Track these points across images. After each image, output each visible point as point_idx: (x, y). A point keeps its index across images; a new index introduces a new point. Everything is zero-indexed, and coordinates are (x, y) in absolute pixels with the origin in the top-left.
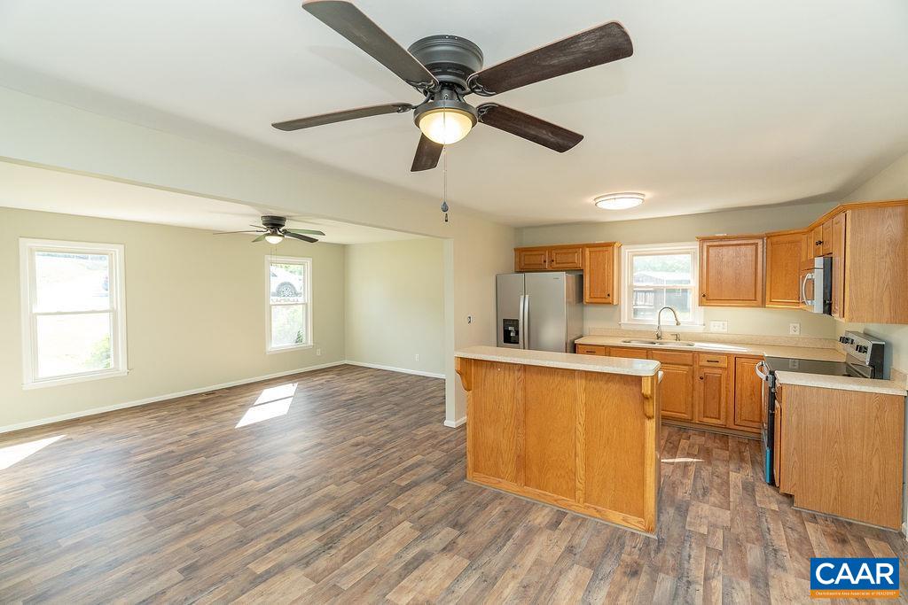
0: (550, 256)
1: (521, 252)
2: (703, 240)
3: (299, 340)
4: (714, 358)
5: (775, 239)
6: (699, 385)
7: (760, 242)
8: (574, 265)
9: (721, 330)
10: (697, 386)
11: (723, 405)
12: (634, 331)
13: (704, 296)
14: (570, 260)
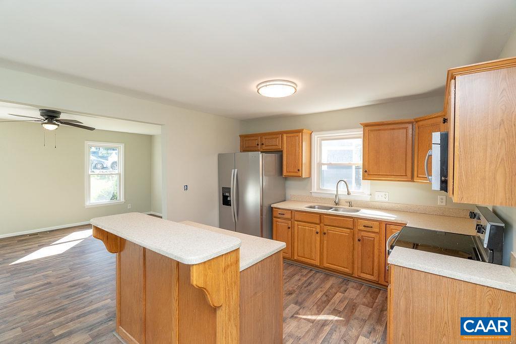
0: (261, 141)
1: (244, 138)
2: (366, 125)
3: (114, 197)
4: (369, 224)
5: (421, 123)
6: (358, 245)
7: (410, 126)
8: (276, 147)
9: (383, 199)
10: (356, 246)
11: (376, 264)
12: (320, 198)
13: (366, 171)
14: (274, 143)
